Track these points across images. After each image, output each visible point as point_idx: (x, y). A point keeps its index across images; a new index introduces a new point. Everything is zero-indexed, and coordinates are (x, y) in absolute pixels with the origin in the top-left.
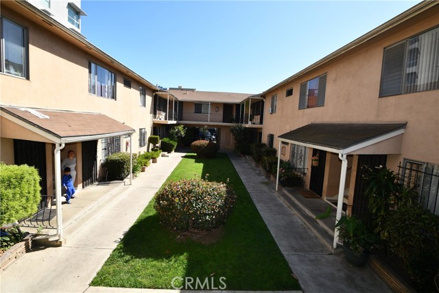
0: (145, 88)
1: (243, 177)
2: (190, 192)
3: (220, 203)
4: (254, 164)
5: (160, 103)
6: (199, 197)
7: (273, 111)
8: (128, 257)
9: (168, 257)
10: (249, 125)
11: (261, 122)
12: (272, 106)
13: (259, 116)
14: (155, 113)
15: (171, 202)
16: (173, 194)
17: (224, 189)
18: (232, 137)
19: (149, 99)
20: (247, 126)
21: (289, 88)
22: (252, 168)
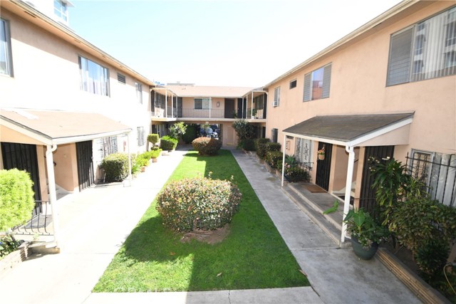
0: (141, 84)
1: (247, 174)
2: (193, 191)
4: (258, 160)
5: (157, 99)
6: (202, 197)
7: (276, 105)
9: (173, 259)
10: (252, 120)
11: (265, 117)
12: (276, 100)
13: (262, 111)
14: (153, 110)
15: (174, 203)
16: (175, 194)
17: (229, 187)
18: (235, 133)
19: (146, 95)
20: (250, 121)
21: (292, 80)
22: (256, 164)
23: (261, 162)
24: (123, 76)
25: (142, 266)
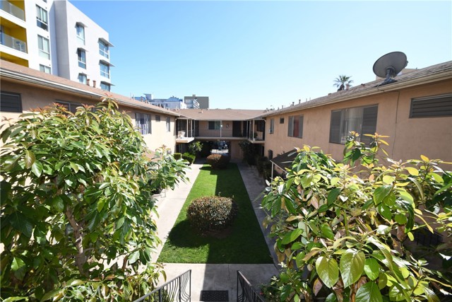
0: (168, 117)
1: (248, 187)
2: (209, 206)
3: (228, 213)
4: (257, 174)
5: (181, 125)
6: (215, 210)
7: (272, 132)
8: (174, 247)
10: (253, 141)
11: (264, 139)
12: (271, 128)
13: (262, 133)
14: (177, 134)
15: (198, 214)
16: (198, 208)
17: (231, 203)
18: (241, 152)
19: (173, 124)
20: (252, 142)
22: (256, 178)
23: (260, 176)
24: (159, 116)
25: (181, 250)
